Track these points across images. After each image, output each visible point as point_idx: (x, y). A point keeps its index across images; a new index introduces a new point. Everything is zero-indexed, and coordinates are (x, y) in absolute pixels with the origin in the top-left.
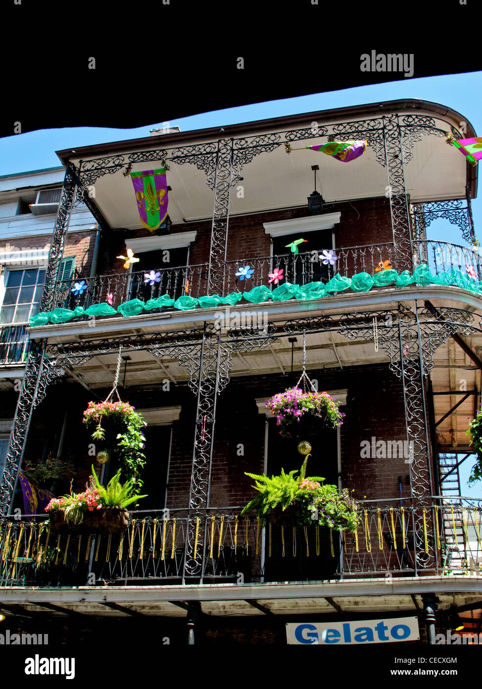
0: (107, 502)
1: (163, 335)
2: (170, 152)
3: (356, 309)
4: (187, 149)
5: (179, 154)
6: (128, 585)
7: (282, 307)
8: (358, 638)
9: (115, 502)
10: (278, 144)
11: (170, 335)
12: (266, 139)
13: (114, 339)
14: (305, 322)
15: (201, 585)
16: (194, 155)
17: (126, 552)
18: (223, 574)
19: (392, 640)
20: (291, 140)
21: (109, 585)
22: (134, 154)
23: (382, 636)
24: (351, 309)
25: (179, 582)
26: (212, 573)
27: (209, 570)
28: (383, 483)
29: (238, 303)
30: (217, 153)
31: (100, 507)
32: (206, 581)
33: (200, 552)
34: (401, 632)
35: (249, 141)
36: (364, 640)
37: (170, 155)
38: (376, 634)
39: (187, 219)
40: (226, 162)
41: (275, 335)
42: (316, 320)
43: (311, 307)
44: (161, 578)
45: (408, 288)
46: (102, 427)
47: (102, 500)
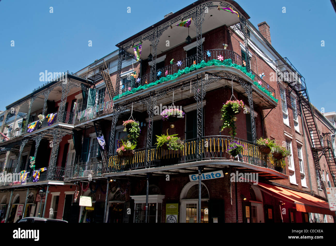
0: (127, 149)
1: (142, 97)
2: (142, 37)
3: (186, 79)
4: (146, 35)
5: (145, 37)
6: (136, 169)
7: (168, 83)
8: (207, 178)
9: (129, 148)
10: (169, 26)
11: (143, 97)
12: (166, 25)
13: (131, 101)
14: (174, 86)
15: (150, 168)
16: (148, 36)
17: (134, 162)
18: (154, 165)
19: (216, 178)
20: (172, 24)
21: (131, 170)
22: (134, 40)
23: (213, 177)
24: (184, 80)
25: (145, 168)
26: (152, 165)
27: (151, 164)
28: (216, 129)
29: (158, 84)
30: (154, 34)
31: (125, 150)
32: (151, 167)
33: (149, 159)
34: (218, 175)
35: (161, 27)
36: (209, 178)
37: (142, 38)
38: (211, 176)
39: (163, 51)
40: (156, 36)
41: (167, 92)
42: (176, 85)
43: (175, 81)
44: (141, 167)
45: (199, 69)
46: (126, 128)
47: (126, 148)
